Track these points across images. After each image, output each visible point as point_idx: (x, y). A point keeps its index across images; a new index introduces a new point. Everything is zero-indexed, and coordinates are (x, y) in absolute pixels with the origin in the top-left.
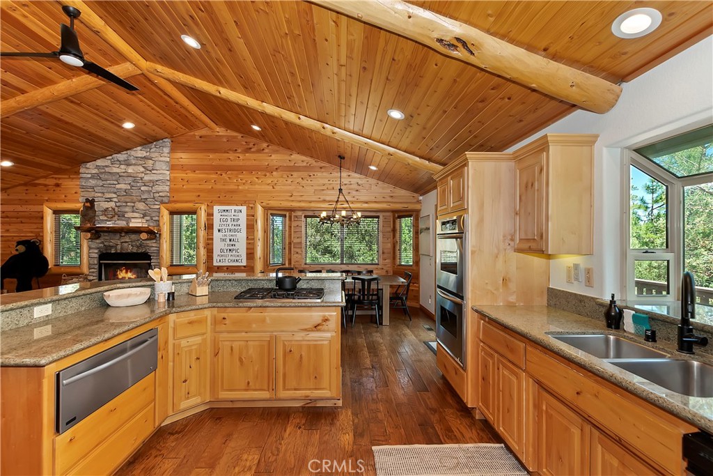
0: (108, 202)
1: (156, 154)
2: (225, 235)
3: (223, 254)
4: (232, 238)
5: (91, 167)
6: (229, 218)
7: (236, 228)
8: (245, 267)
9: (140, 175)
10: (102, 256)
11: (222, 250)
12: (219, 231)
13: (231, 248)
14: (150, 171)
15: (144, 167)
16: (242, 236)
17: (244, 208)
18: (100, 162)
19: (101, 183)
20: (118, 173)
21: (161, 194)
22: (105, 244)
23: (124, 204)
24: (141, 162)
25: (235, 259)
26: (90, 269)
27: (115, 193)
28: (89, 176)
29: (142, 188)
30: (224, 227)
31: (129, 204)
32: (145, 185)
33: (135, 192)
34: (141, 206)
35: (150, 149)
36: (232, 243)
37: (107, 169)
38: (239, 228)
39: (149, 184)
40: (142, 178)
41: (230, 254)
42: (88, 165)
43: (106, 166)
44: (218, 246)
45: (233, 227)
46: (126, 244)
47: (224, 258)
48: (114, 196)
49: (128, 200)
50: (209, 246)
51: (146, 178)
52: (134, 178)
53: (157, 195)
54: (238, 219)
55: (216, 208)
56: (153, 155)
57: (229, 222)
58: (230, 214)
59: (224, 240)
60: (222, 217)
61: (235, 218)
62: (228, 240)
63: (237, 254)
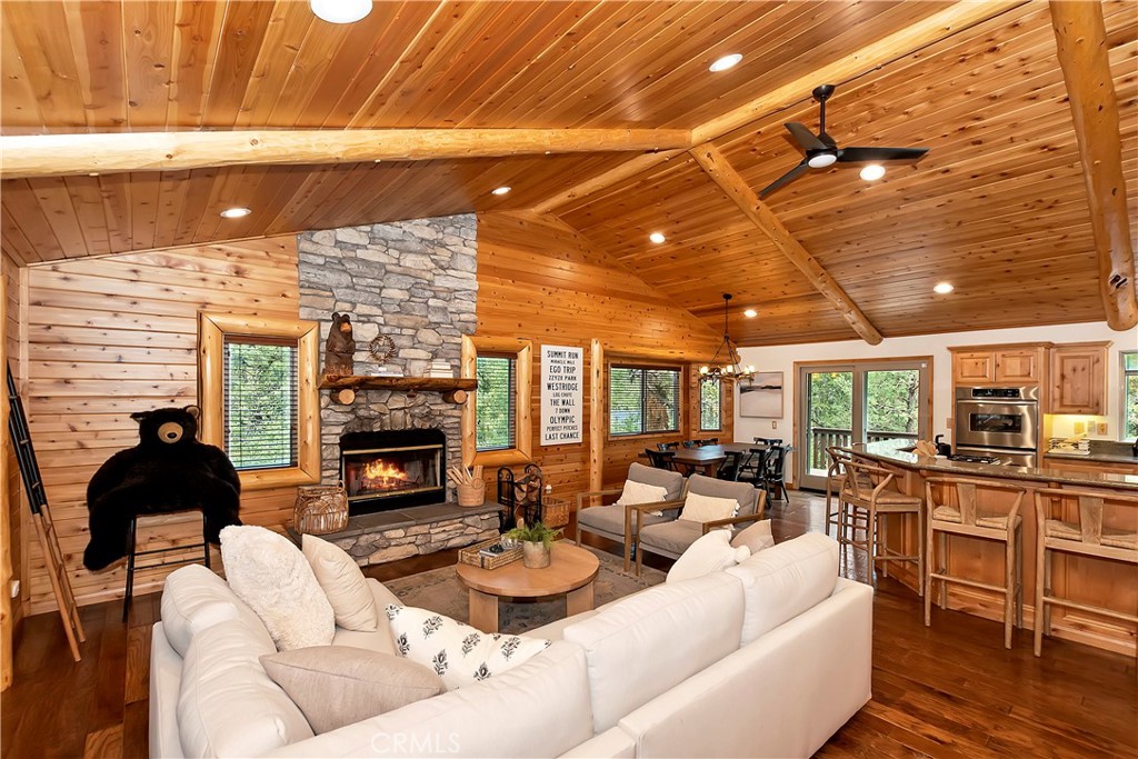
0: (363, 322)
1: (455, 240)
2: (557, 395)
3: (554, 425)
4: (565, 398)
5: (325, 242)
6: (562, 366)
7: (571, 382)
8: (579, 444)
9: (429, 276)
10: (348, 441)
11: (553, 420)
12: (549, 387)
13: (565, 415)
14: (444, 269)
15: (432, 260)
16: (578, 396)
17: (580, 351)
18: (345, 234)
19: (345, 279)
20: (383, 265)
21: (463, 317)
22: (362, 413)
23: (397, 331)
24: (430, 251)
25: (570, 432)
26: (322, 469)
27: (379, 306)
28: (321, 261)
29: (432, 302)
30: (555, 381)
31: (405, 331)
32: (435, 297)
33: (419, 310)
34: (429, 336)
35: (444, 228)
36: (566, 407)
37: (360, 253)
38: (575, 382)
39: (445, 294)
40: (430, 283)
41: (563, 424)
42: (318, 236)
43: (358, 246)
44: (547, 412)
45: (567, 382)
46: (401, 413)
47: (555, 432)
48: (379, 312)
49: (405, 323)
50: (535, 413)
51: (440, 282)
52: (417, 285)
53: (456, 317)
54: (574, 369)
55: (545, 349)
56: (448, 240)
57: (562, 373)
58: (563, 359)
59: (556, 403)
60: (554, 365)
61: (569, 365)
62: (560, 403)
63: (572, 424)
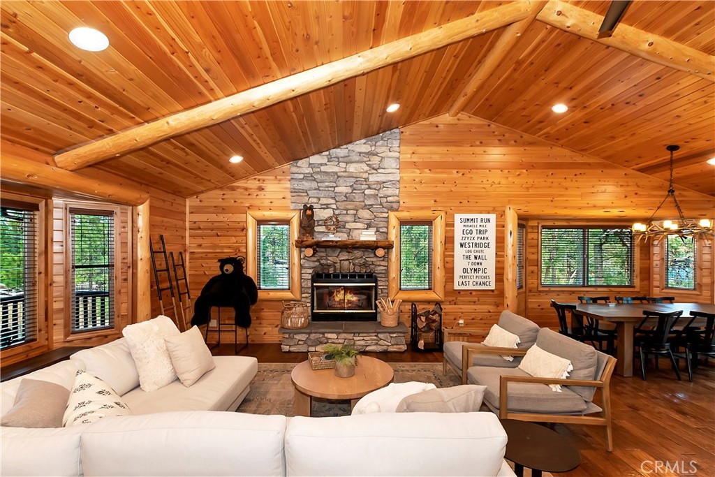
0: (324, 209)
1: (384, 149)
2: (470, 251)
3: (466, 274)
4: (478, 254)
5: (303, 166)
6: (474, 230)
7: (483, 242)
8: (492, 291)
9: (365, 175)
10: (317, 277)
11: (465, 270)
12: (462, 245)
13: (477, 267)
14: (376, 170)
15: (368, 165)
16: (490, 253)
17: (493, 217)
18: (315, 159)
19: (314, 185)
20: (336, 173)
21: (389, 199)
22: (322, 262)
23: (345, 212)
24: (365, 159)
25: (482, 281)
26: (302, 293)
27: (334, 198)
28: (301, 176)
29: (367, 192)
30: (467, 241)
31: (349, 212)
32: (369, 188)
33: (358, 197)
34: (365, 214)
35: (376, 142)
36: (478, 261)
37: (323, 168)
38: (487, 241)
39: (375, 186)
40: (366, 180)
41: (476, 274)
42: (300, 163)
43: (322, 164)
44: (460, 264)
45: (479, 241)
46: (346, 263)
47: (467, 280)
48: (333, 201)
49: (349, 207)
50: (448, 265)
51: (373, 178)
52: (357, 181)
53: (384, 200)
54: (486, 231)
55: (458, 217)
56: (378, 150)
57: (474, 234)
58: (475, 224)
59: (468, 257)
60: (466, 228)
61: (482, 229)
62: (472, 257)
63: (484, 275)
